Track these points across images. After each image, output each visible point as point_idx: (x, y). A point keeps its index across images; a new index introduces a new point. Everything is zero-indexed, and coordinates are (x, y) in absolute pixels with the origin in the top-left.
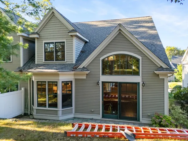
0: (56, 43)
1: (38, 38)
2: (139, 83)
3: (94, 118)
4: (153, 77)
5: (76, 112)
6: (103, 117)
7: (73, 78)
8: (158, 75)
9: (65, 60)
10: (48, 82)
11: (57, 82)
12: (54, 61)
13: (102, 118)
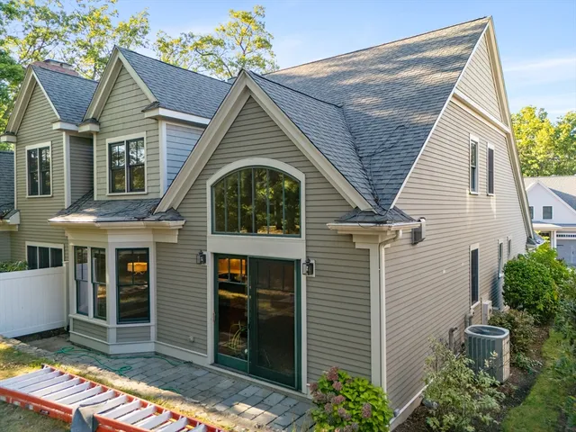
0: (128, 142)
1: (97, 133)
2: (299, 261)
3: (194, 362)
4: (336, 244)
5: (159, 338)
6: (217, 362)
7: (152, 240)
8: (351, 235)
9: (144, 190)
10: (92, 248)
11: (104, 250)
12: (124, 191)
13: (212, 365)
